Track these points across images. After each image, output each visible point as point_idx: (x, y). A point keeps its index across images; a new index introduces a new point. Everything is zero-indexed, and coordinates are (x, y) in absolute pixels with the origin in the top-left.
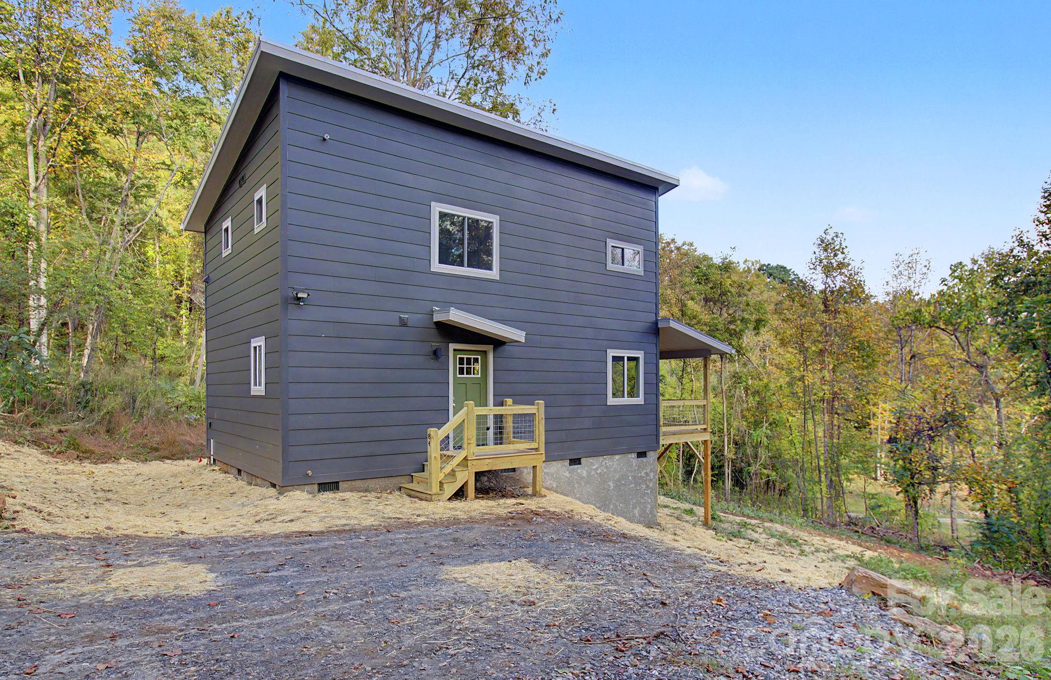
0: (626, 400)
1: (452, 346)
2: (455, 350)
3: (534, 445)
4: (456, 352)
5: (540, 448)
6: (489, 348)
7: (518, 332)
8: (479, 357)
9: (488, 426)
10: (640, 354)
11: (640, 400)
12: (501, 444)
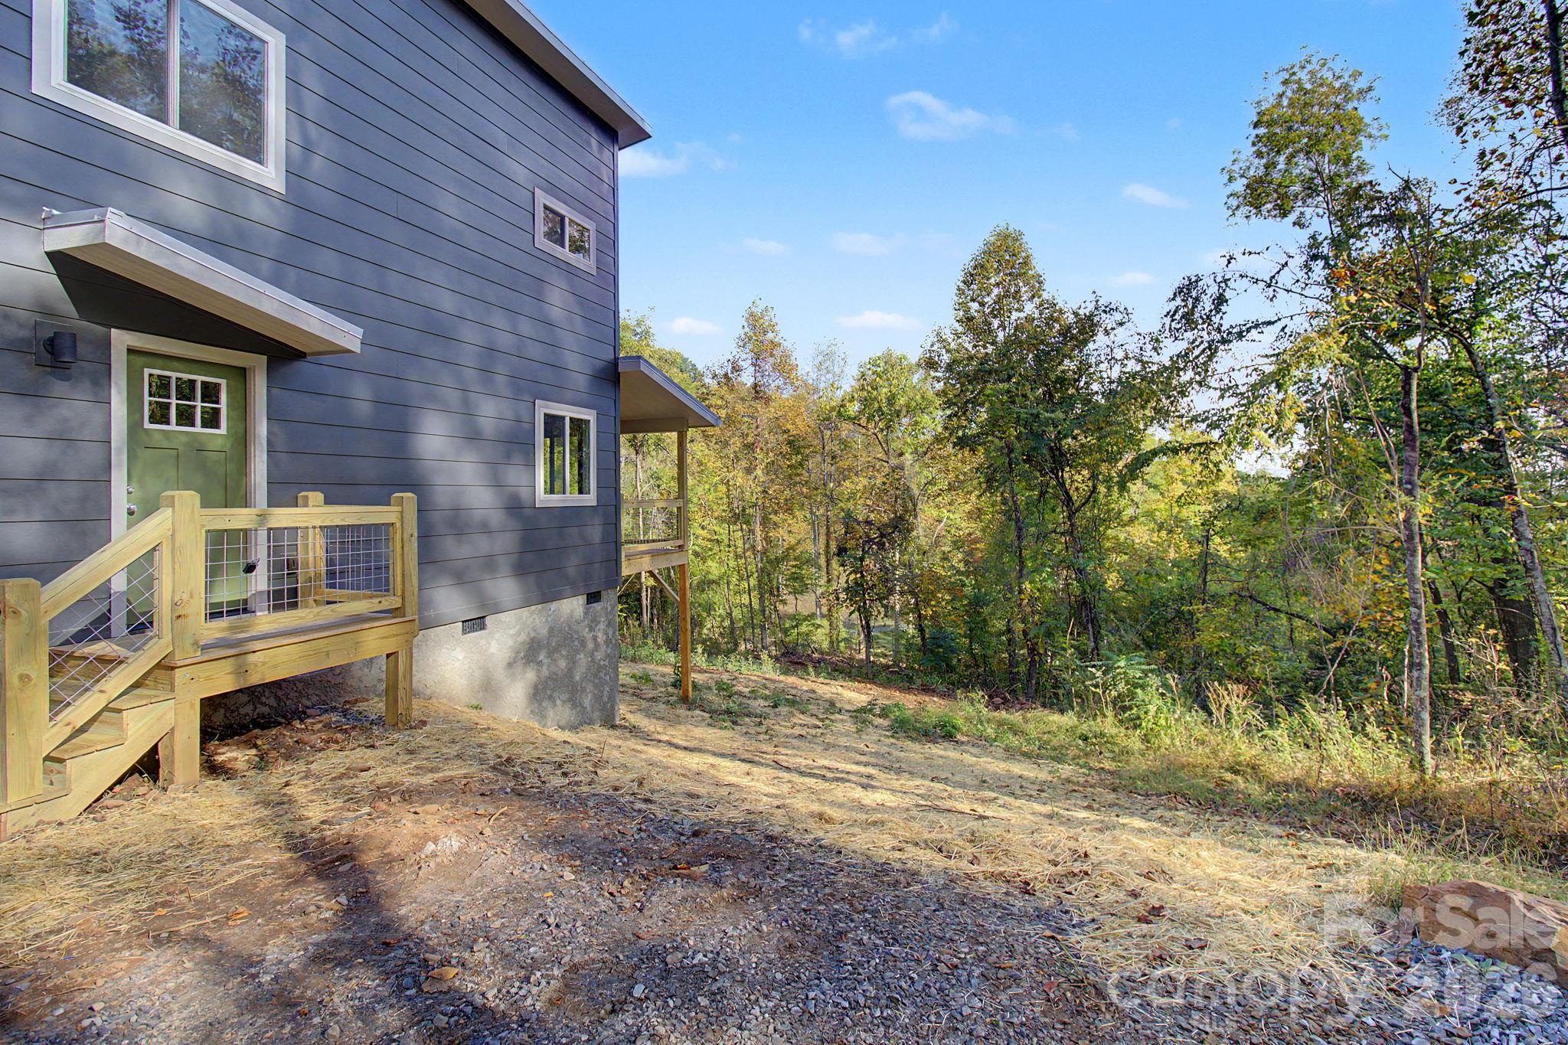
0: (571, 498)
1: (121, 339)
2: (131, 351)
3: (391, 602)
4: (140, 360)
5: (408, 610)
6: (257, 363)
7: (348, 326)
8: (223, 382)
9: (252, 559)
10: (589, 415)
11: (590, 499)
12: (294, 605)
